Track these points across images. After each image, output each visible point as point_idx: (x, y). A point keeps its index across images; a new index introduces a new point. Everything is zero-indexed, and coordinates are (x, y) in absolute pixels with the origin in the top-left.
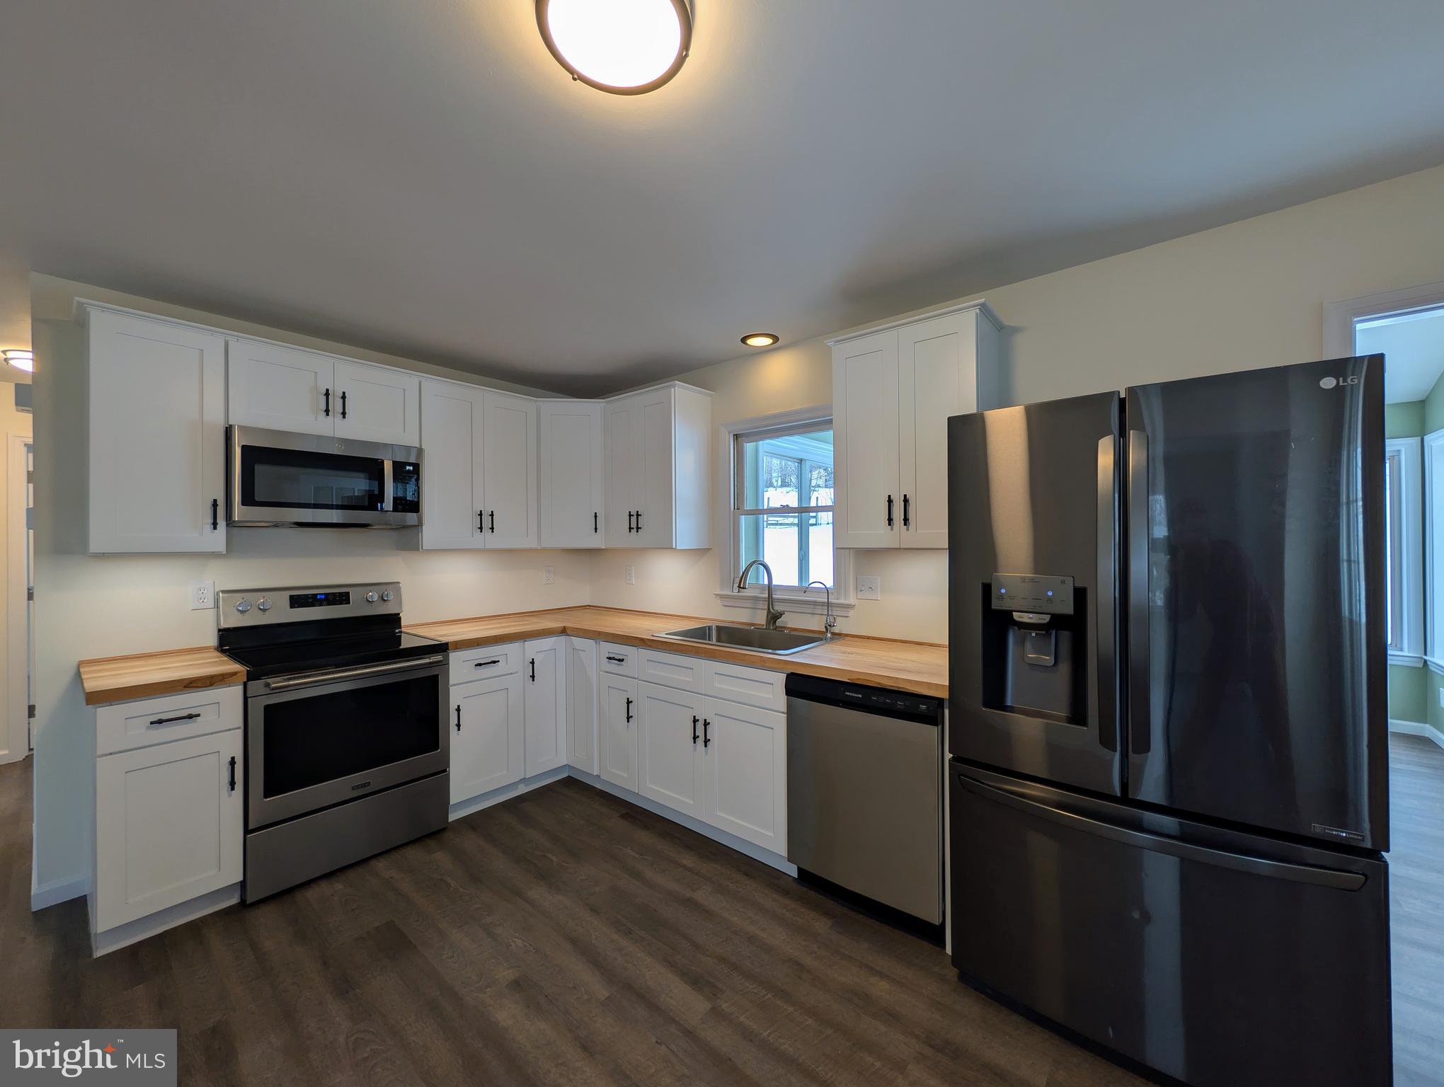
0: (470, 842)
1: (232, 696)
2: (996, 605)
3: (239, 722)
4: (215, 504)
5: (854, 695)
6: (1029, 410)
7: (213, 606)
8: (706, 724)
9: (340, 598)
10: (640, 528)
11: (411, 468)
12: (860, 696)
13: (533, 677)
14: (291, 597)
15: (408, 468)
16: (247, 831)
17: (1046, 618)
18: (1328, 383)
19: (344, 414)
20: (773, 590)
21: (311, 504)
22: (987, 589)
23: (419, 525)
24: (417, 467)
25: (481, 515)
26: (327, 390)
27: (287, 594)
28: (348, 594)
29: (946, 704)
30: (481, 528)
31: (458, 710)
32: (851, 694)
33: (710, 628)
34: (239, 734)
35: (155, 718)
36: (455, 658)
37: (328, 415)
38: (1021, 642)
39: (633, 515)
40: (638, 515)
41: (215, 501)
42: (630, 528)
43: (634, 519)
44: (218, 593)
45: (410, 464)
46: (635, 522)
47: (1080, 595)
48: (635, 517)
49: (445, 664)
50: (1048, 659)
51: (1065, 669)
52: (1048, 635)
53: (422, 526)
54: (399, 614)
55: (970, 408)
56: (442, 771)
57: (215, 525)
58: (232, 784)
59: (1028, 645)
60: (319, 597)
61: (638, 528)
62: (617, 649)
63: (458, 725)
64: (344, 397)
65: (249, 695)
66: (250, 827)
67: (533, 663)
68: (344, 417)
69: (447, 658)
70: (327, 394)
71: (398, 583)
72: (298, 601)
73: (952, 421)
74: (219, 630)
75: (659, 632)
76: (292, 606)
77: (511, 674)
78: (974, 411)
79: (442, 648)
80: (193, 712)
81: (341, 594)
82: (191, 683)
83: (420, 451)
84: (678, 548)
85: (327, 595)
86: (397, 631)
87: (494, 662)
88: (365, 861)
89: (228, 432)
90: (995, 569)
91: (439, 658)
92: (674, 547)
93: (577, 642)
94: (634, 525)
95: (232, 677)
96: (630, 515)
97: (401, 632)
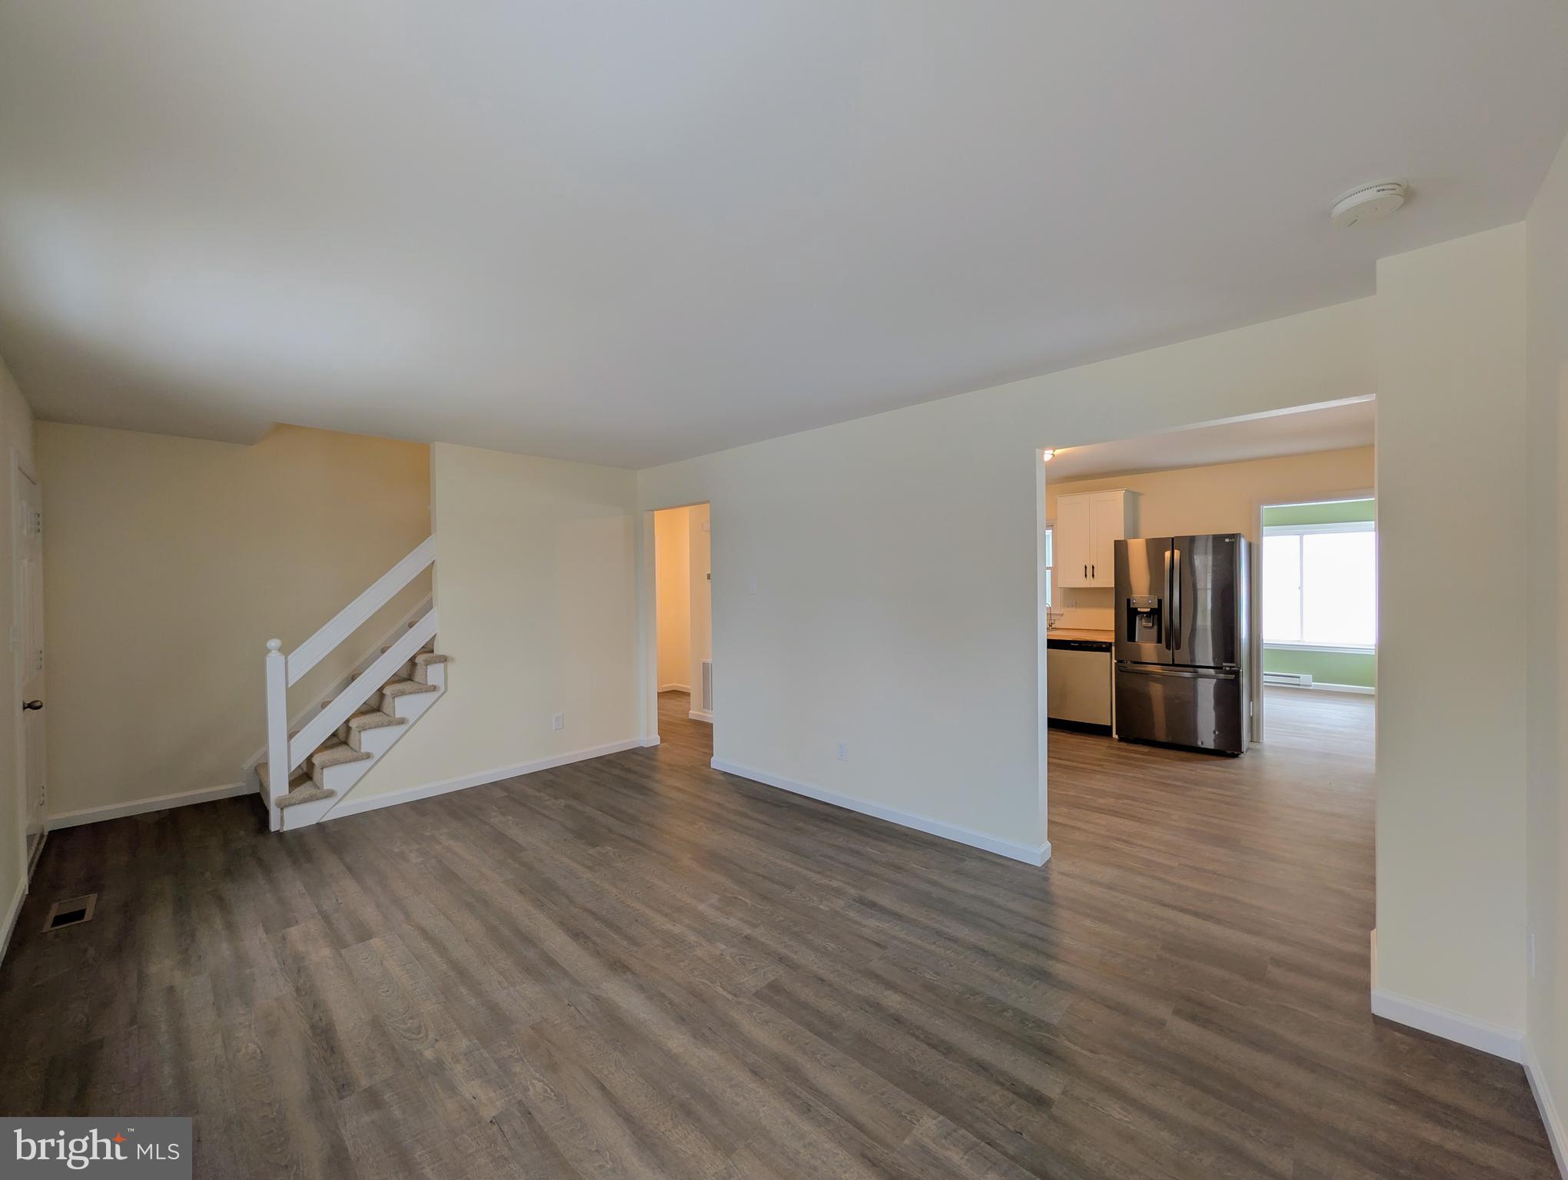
2: (1132, 606)
6: (1147, 541)
17: (1149, 610)
18: (1227, 540)
22: (1129, 601)
29: (1113, 644)
38: (1141, 619)
47: (1160, 602)
50: (1150, 625)
51: (1156, 627)
52: (1150, 617)
55: (1122, 538)
59: (1143, 620)
73: (1115, 541)
78: (1123, 539)
90: (1131, 592)
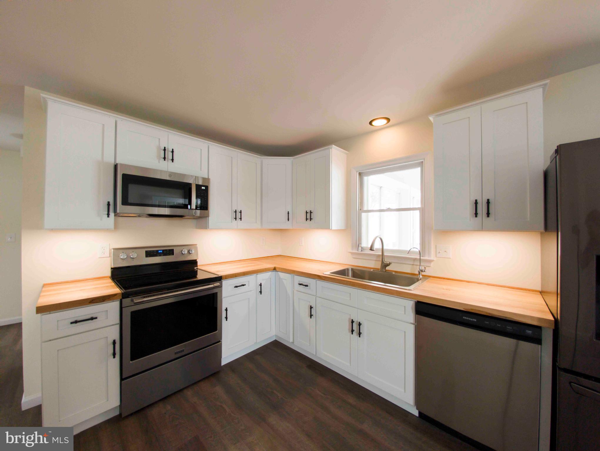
0: (233, 379)
1: (114, 306)
3: (118, 321)
4: (109, 204)
5: (470, 319)
7: (109, 256)
8: (360, 324)
9: (169, 252)
10: (312, 219)
11: (204, 188)
12: (475, 320)
13: (261, 292)
14: (146, 252)
15: (203, 188)
16: (122, 379)
19: (173, 160)
20: (384, 251)
21: (157, 205)
23: (207, 216)
24: (207, 187)
25: (236, 212)
26: (165, 148)
27: (144, 250)
28: (173, 250)
30: (236, 218)
31: (226, 310)
32: (467, 318)
33: (348, 269)
34: (118, 327)
35: (73, 320)
36: (225, 283)
37: (165, 160)
39: (308, 213)
40: (311, 212)
41: (109, 203)
42: (307, 219)
43: (308, 215)
44: (111, 249)
45: (204, 186)
46: (309, 216)
48: (310, 213)
49: (220, 287)
53: (208, 217)
54: (196, 260)
56: (219, 341)
57: (108, 215)
58: (114, 355)
60: (159, 252)
61: (311, 219)
62: (305, 280)
63: (226, 318)
64: (173, 152)
65: (123, 306)
66: (124, 377)
67: (261, 285)
68: (173, 162)
69: (221, 284)
70: (165, 150)
71: (196, 245)
72: (150, 254)
74: (112, 268)
75: (326, 272)
76: (147, 256)
77: (251, 291)
79: (219, 279)
80: (94, 316)
81: (170, 250)
82: (92, 301)
83: (208, 180)
84: (333, 229)
85: (163, 251)
86: (195, 268)
87: (243, 285)
88: (181, 391)
89: (116, 167)
91: (217, 284)
92: (331, 228)
93: (282, 275)
94: (308, 217)
95: (114, 296)
96: (307, 213)
97: (197, 269)
